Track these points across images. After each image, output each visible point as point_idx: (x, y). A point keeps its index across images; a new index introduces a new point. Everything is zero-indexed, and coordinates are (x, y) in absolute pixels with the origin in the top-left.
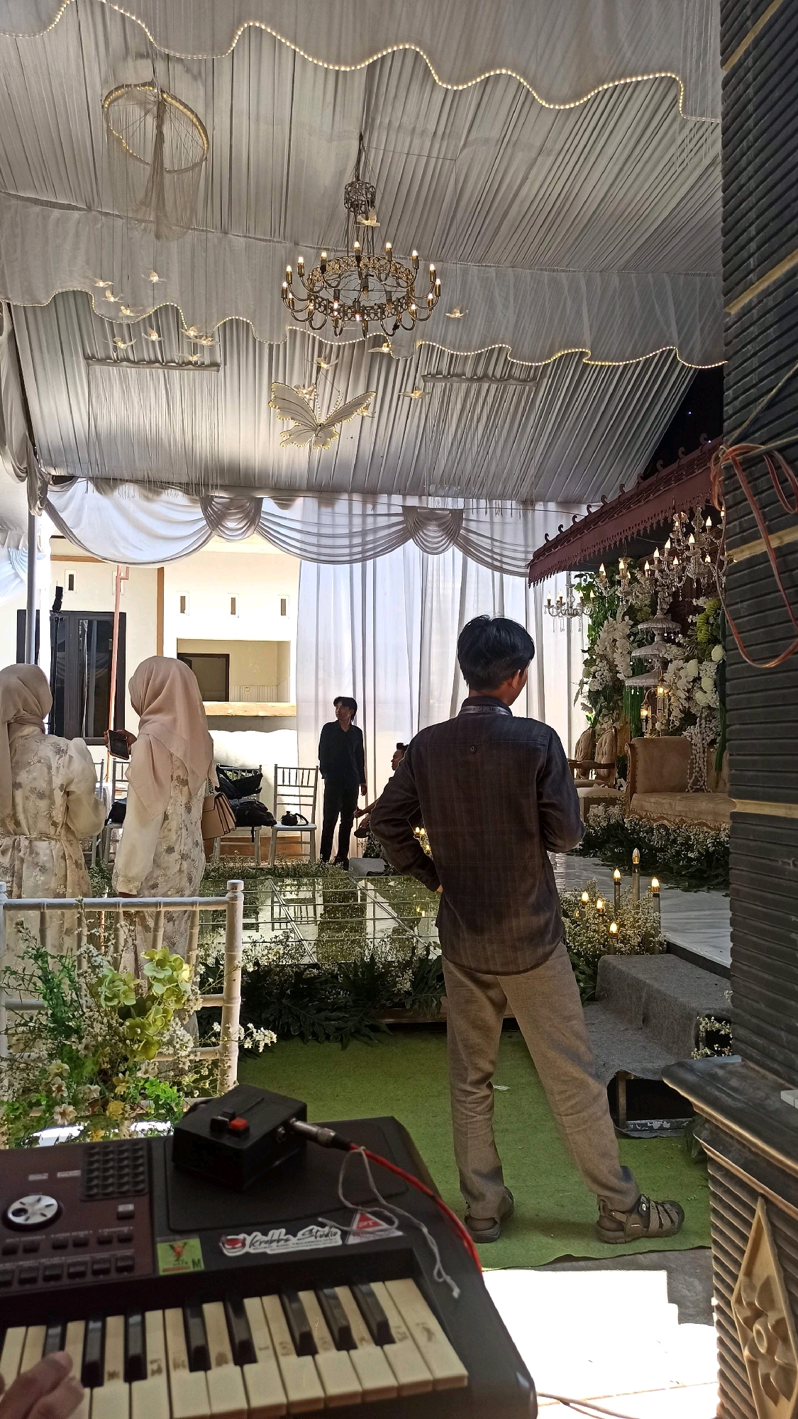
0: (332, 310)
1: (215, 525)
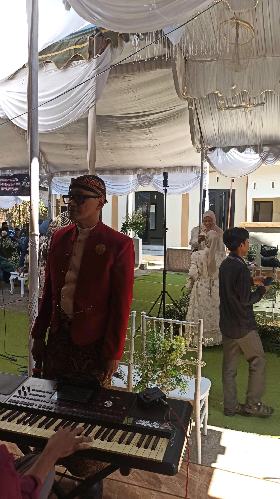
1: (264, 160)
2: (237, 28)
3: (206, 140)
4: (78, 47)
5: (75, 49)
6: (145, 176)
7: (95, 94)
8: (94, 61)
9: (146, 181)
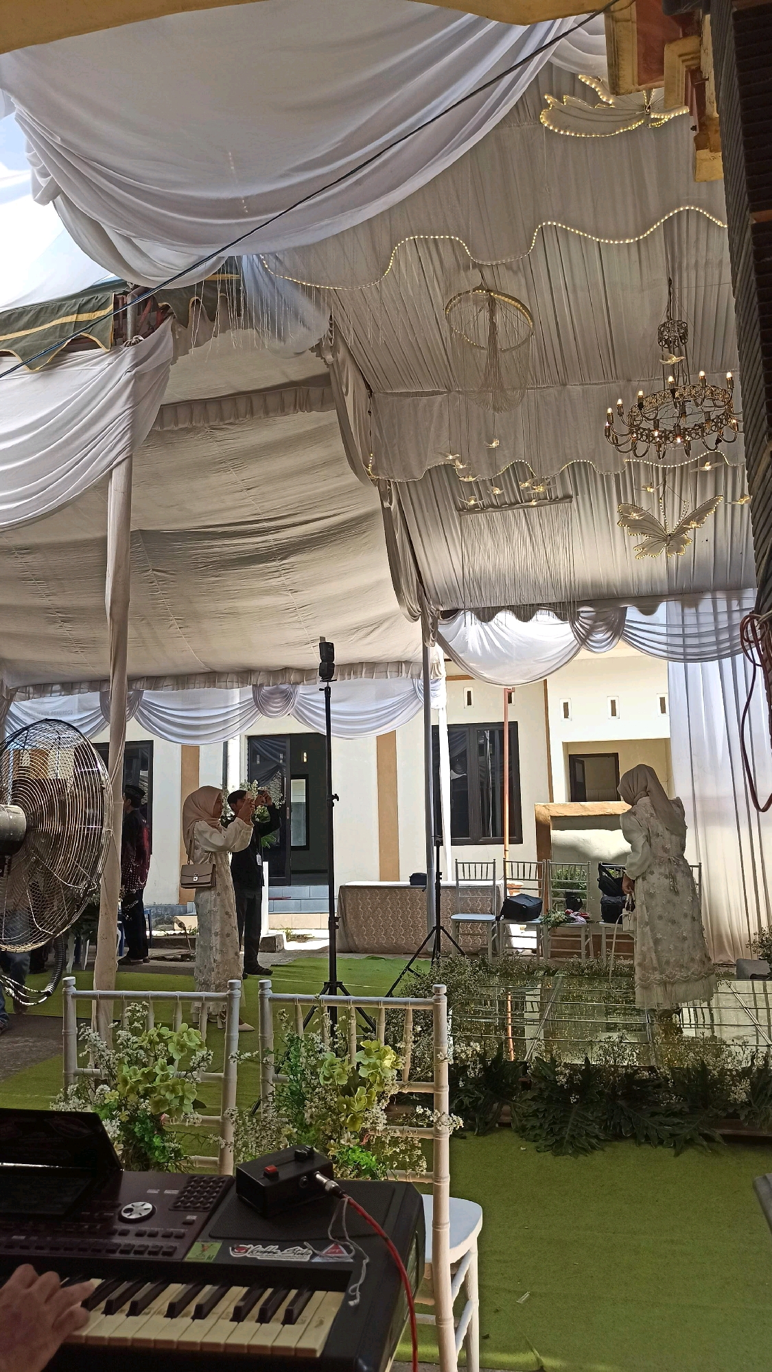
0: (654, 438)
1: (584, 639)
2: (492, 313)
3: (433, 592)
4: (84, 317)
5: (77, 324)
6: (274, 689)
7: (129, 432)
8: (128, 354)
9: (277, 703)
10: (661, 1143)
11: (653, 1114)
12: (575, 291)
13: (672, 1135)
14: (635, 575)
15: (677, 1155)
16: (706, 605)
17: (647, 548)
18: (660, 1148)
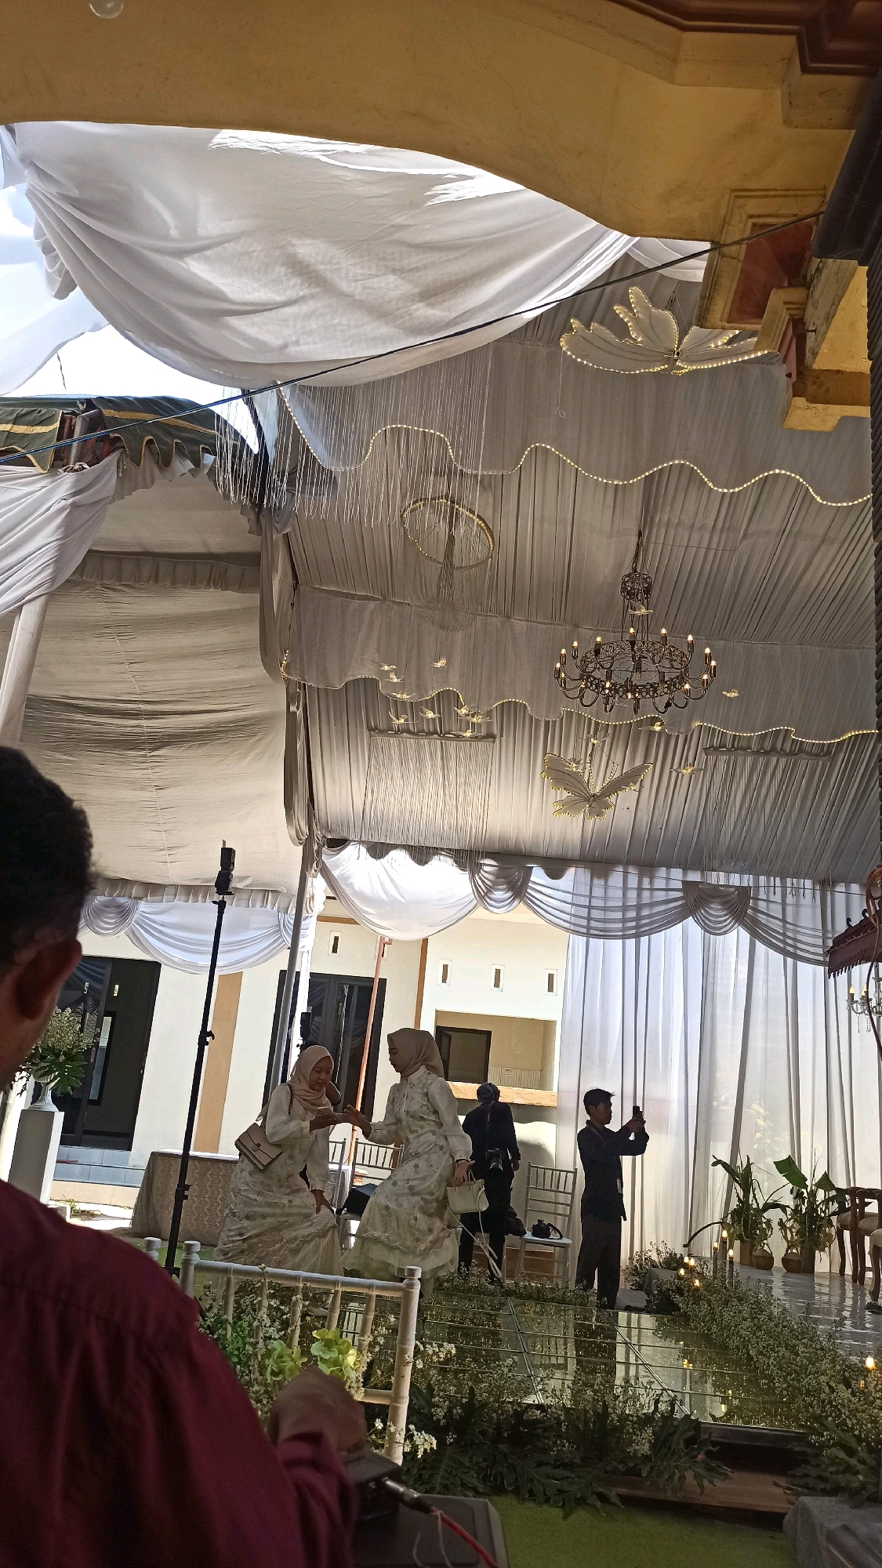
1: (483, 896)
2: (452, 526)
3: (323, 816)
10: (547, 1501)
11: (540, 1464)
12: (542, 522)
13: (560, 1491)
14: (548, 834)
15: (566, 1517)
16: (616, 878)
17: (568, 807)
18: (546, 1507)
